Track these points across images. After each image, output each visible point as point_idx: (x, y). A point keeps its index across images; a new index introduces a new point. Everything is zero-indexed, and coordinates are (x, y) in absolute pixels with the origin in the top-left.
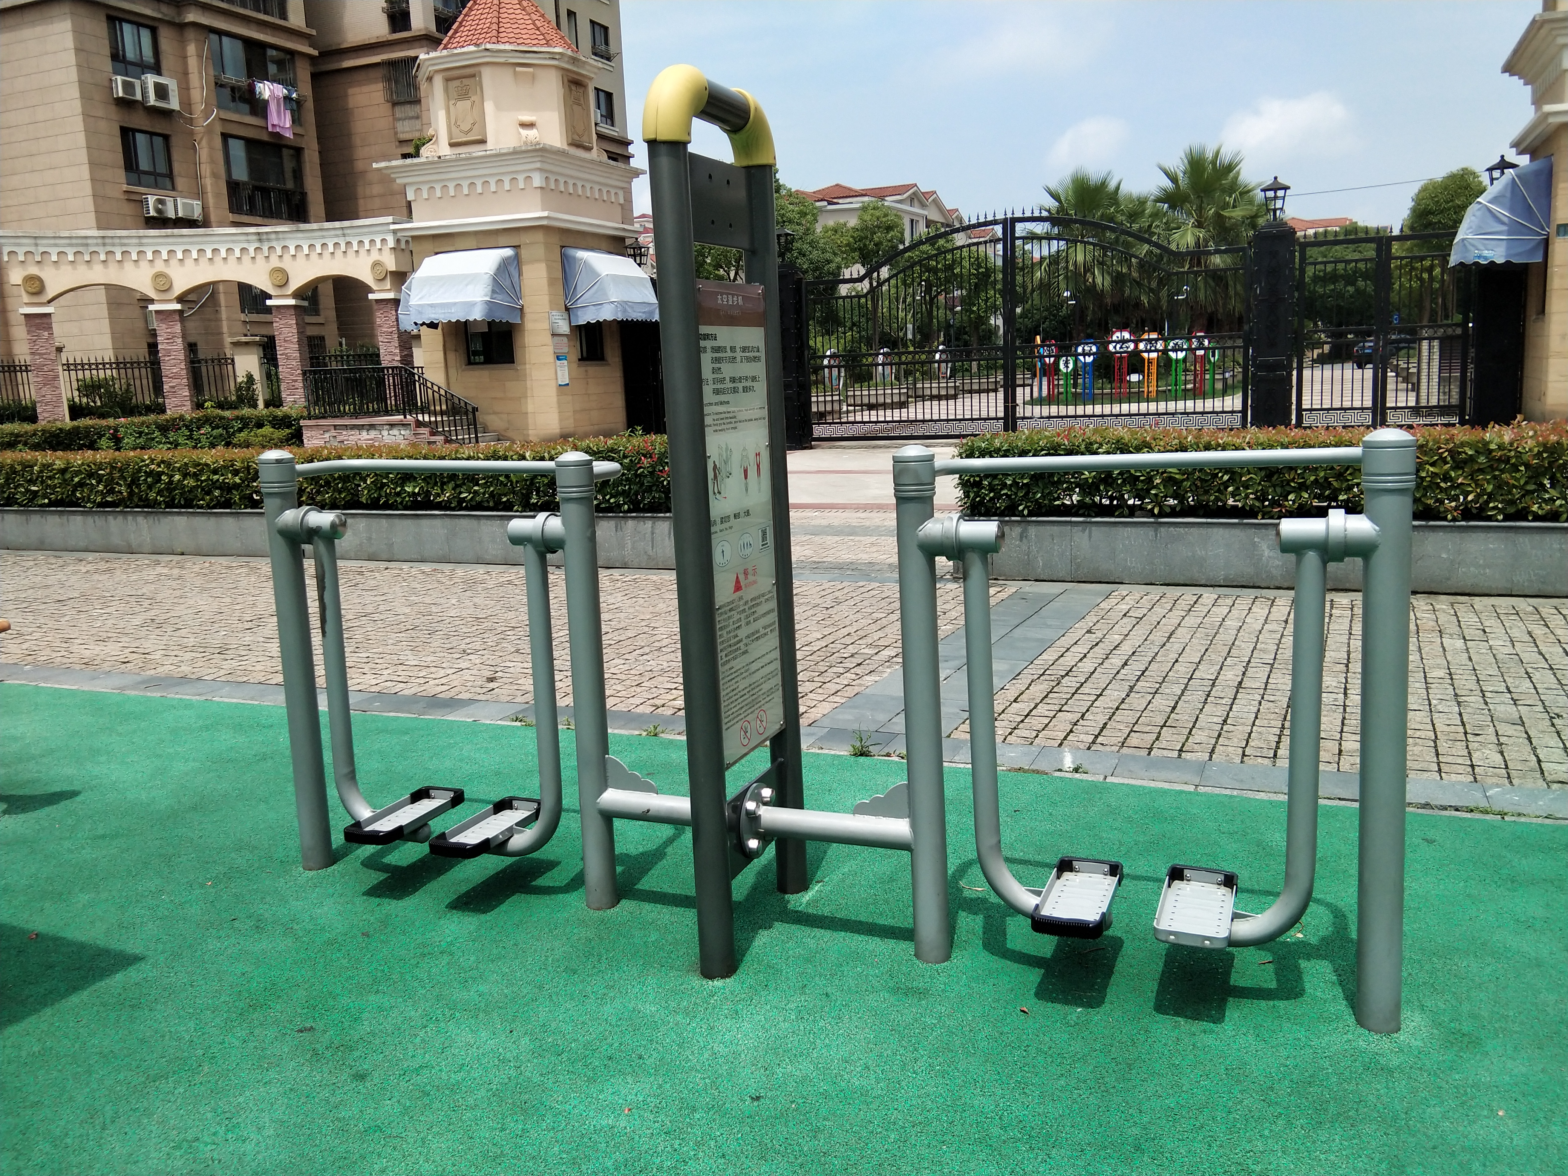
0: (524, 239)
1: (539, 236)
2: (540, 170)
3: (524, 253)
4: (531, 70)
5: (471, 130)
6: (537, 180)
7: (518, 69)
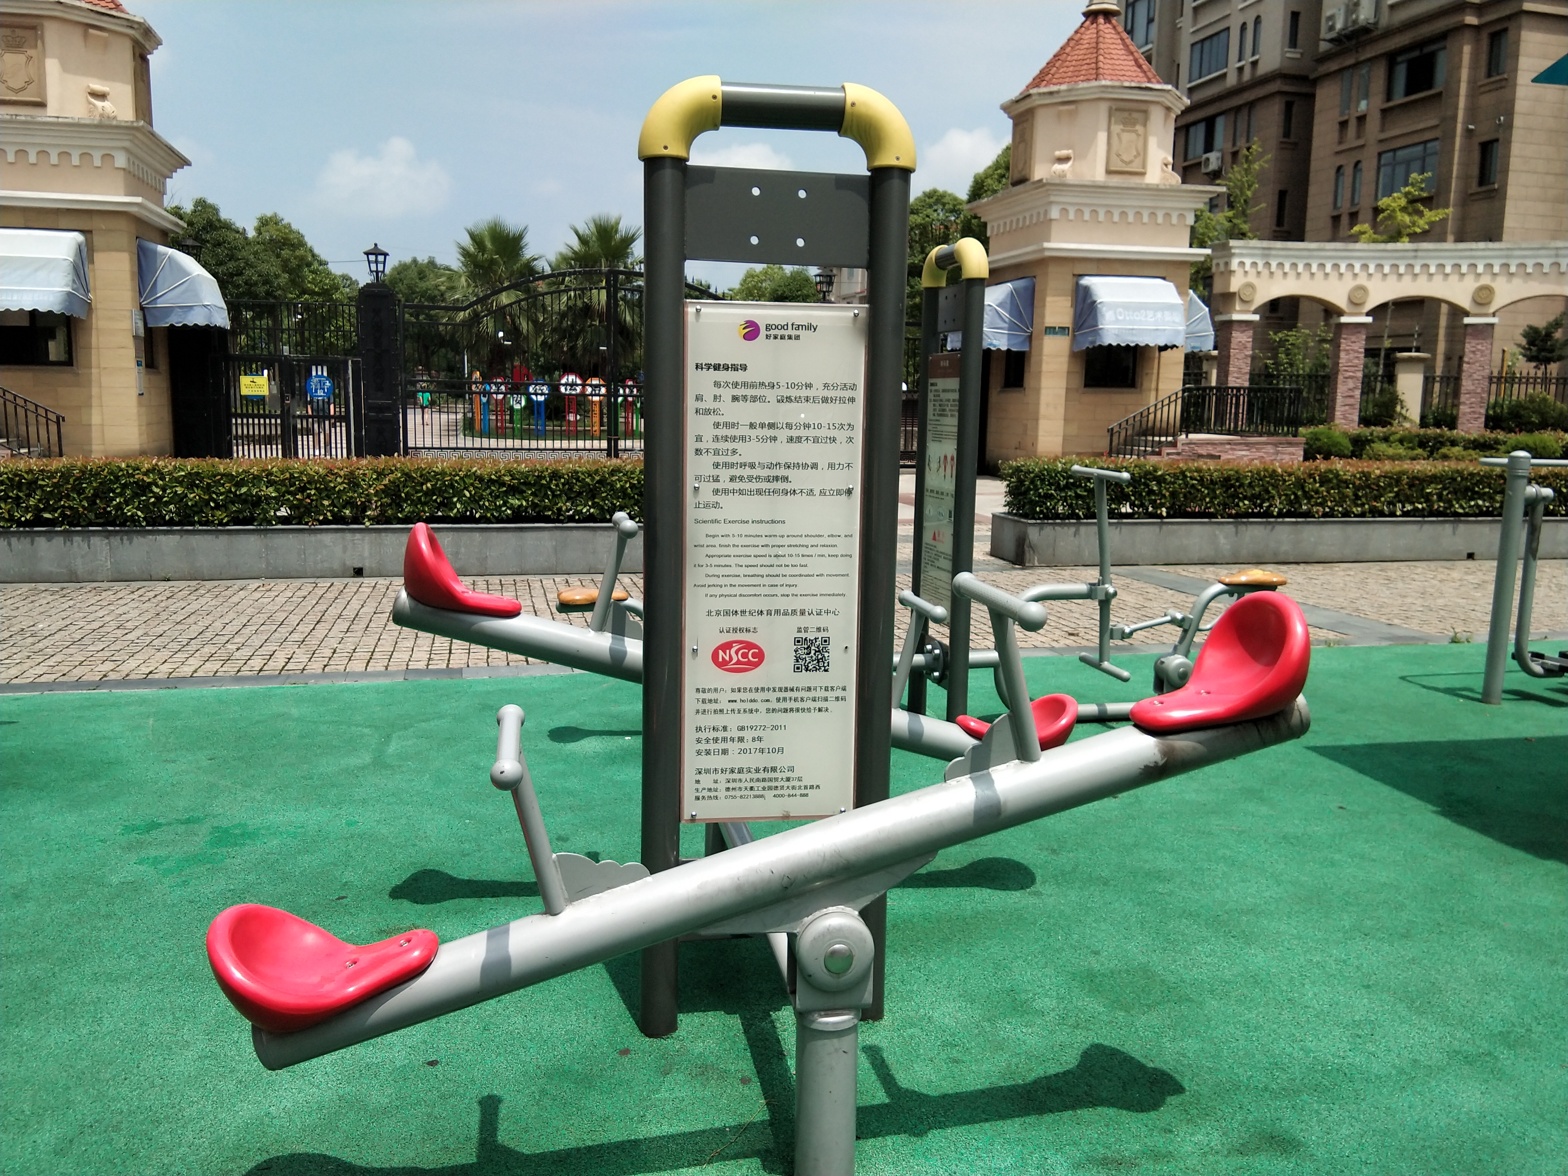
0: (97, 224)
1: (122, 224)
2: (126, 149)
3: (97, 240)
4: (105, 34)
5: (23, 89)
6: (121, 160)
7: (91, 31)
